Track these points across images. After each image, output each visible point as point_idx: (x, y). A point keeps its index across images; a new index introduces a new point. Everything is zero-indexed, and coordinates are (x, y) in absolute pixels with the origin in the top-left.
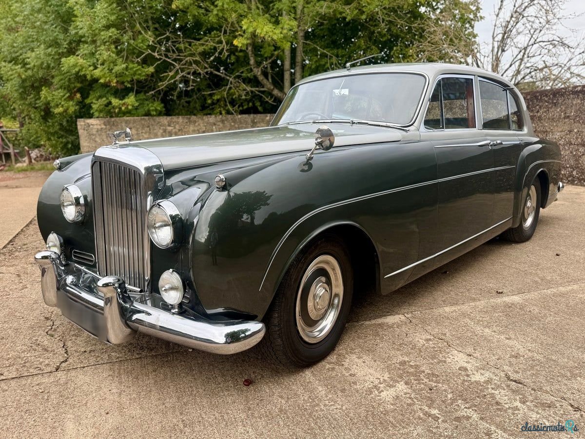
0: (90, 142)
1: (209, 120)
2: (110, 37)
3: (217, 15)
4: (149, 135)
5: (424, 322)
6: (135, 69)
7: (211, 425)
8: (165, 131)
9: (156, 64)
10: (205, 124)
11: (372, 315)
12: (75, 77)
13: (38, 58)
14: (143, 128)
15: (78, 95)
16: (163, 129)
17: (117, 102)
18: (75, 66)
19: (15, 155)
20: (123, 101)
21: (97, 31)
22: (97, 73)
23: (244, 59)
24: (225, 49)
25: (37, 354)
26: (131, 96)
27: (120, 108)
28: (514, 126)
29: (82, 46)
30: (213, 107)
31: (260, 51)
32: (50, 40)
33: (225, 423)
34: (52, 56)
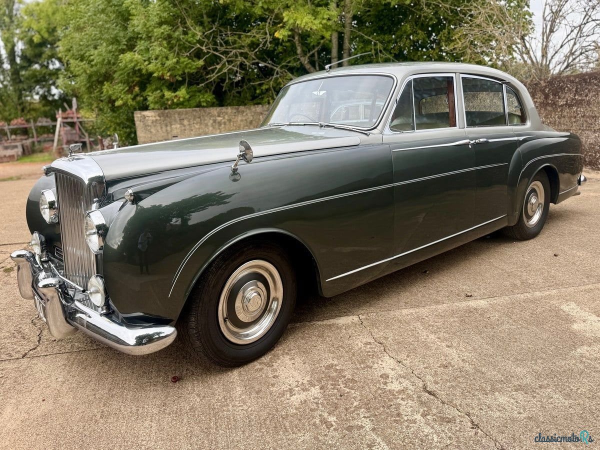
0: (146, 133)
1: (256, 110)
2: (163, 33)
3: (262, 7)
4: (200, 125)
5: (374, 324)
6: (185, 63)
7: (123, 418)
8: (215, 121)
9: (205, 57)
10: (253, 114)
11: (328, 315)
12: (132, 72)
13: (100, 55)
14: (194, 119)
15: (137, 89)
16: (213, 120)
17: (170, 95)
18: (131, 61)
19: (90, 144)
20: (176, 94)
21: (150, 29)
22: (151, 67)
23: (292, 49)
24: (268, 41)
25: (15, 340)
26: (182, 89)
27: (173, 100)
28: (516, 120)
29: (139, 42)
30: (263, 96)
31: (307, 40)
32: (110, 37)
33: (136, 416)
34: (112, 53)
